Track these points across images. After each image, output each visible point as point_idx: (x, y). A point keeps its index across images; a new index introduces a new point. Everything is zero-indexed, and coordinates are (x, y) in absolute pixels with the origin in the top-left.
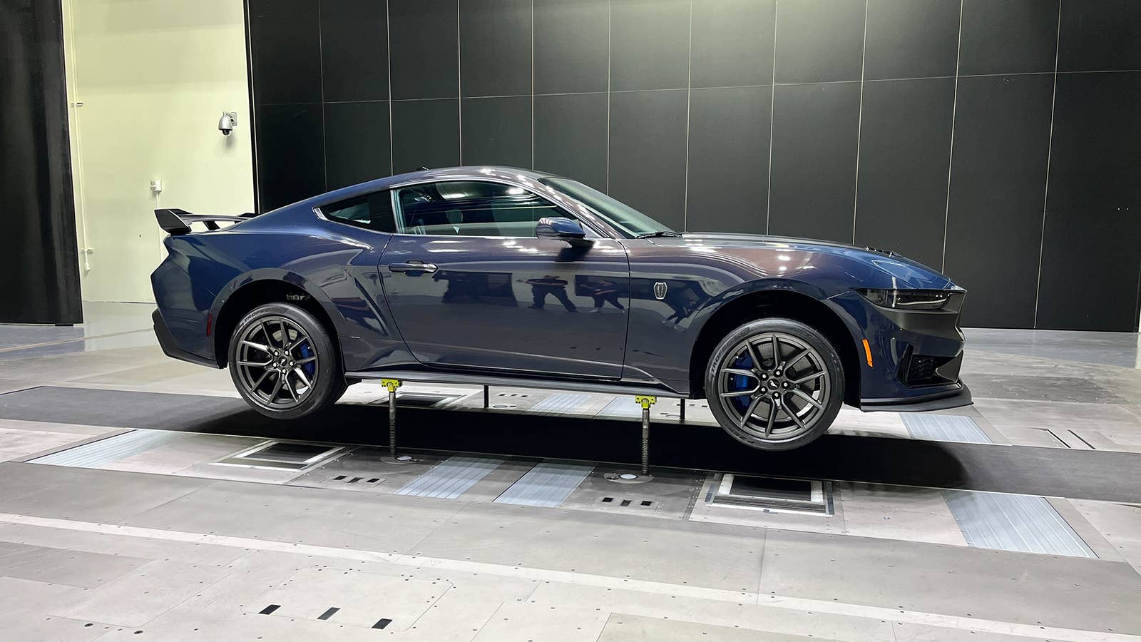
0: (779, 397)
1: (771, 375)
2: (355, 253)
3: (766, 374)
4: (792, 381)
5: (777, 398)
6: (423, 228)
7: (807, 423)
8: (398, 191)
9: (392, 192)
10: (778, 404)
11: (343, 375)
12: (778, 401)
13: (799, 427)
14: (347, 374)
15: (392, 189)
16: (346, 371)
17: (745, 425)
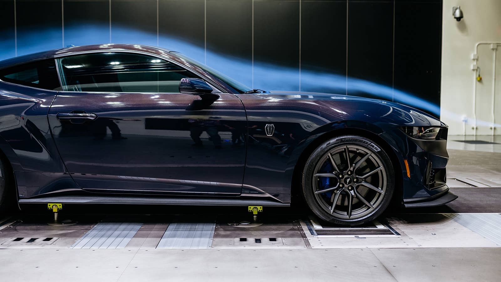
0: (353, 189)
1: (345, 175)
2: (28, 106)
3: (342, 175)
4: (360, 177)
5: (351, 190)
6: (80, 86)
7: (374, 204)
8: (61, 60)
9: (56, 60)
10: (353, 194)
11: (16, 202)
12: (352, 192)
13: (369, 208)
14: (21, 201)
15: (56, 58)
16: (20, 198)
17: (334, 212)
